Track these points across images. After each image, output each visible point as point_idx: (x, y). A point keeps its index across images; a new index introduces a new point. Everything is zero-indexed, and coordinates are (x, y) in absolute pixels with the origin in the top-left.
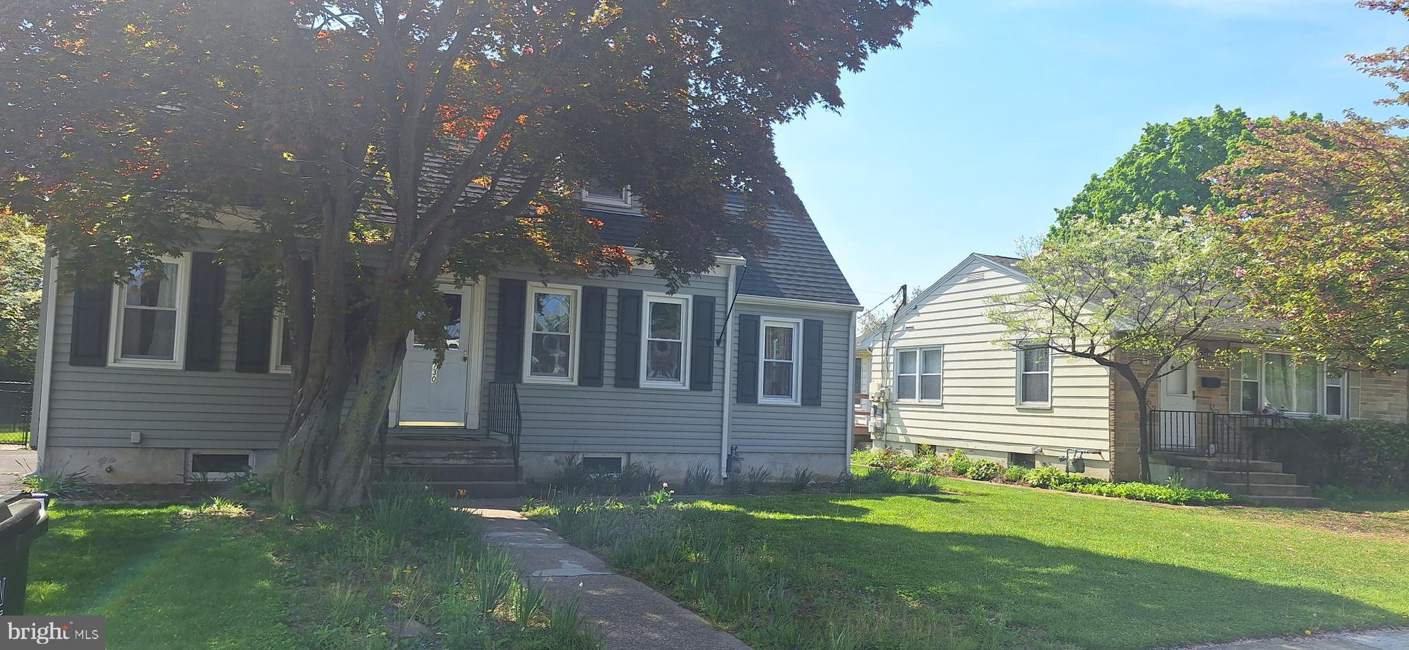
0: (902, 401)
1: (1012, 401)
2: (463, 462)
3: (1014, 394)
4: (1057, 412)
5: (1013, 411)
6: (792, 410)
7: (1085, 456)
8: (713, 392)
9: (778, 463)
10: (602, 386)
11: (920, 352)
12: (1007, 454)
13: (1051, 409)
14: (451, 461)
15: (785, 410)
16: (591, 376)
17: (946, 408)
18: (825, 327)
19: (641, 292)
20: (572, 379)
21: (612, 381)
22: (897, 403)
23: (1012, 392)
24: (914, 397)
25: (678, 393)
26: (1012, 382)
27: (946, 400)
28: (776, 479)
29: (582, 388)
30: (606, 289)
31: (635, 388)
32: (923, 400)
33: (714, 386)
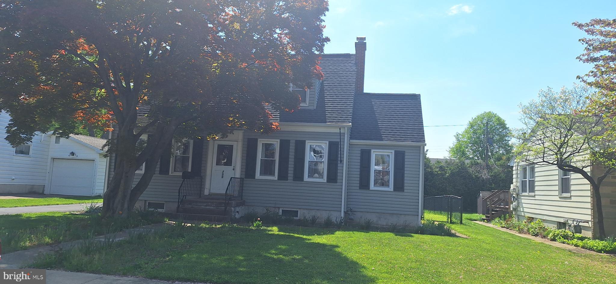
0: (524, 194)
1: (557, 193)
2: (212, 208)
3: (558, 190)
4: (573, 199)
5: (557, 198)
6: (389, 193)
7: (581, 224)
8: (338, 183)
9: (382, 218)
10: (288, 180)
11: (528, 168)
12: (556, 222)
13: (570, 198)
14: (208, 207)
15: (383, 193)
16: (283, 176)
17: (537, 197)
18: (406, 154)
19: (305, 141)
20: (276, 178)
21: (292, 178)
22: (521, 195)
23: (557, 188)
24: (526, 192)
25: (320, 184)
26: (557, 183)
27: (537, 193)
28: (381, 225)
29: (279, 181)
30: (289, 140)
31: (302, 181)
32: (530, 193)
33: (338, 181)
